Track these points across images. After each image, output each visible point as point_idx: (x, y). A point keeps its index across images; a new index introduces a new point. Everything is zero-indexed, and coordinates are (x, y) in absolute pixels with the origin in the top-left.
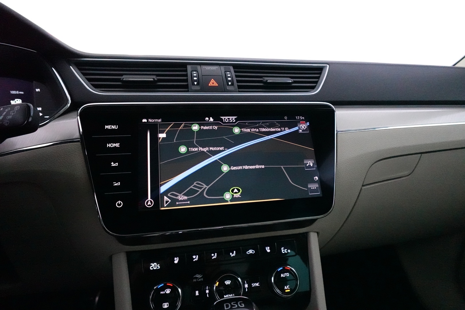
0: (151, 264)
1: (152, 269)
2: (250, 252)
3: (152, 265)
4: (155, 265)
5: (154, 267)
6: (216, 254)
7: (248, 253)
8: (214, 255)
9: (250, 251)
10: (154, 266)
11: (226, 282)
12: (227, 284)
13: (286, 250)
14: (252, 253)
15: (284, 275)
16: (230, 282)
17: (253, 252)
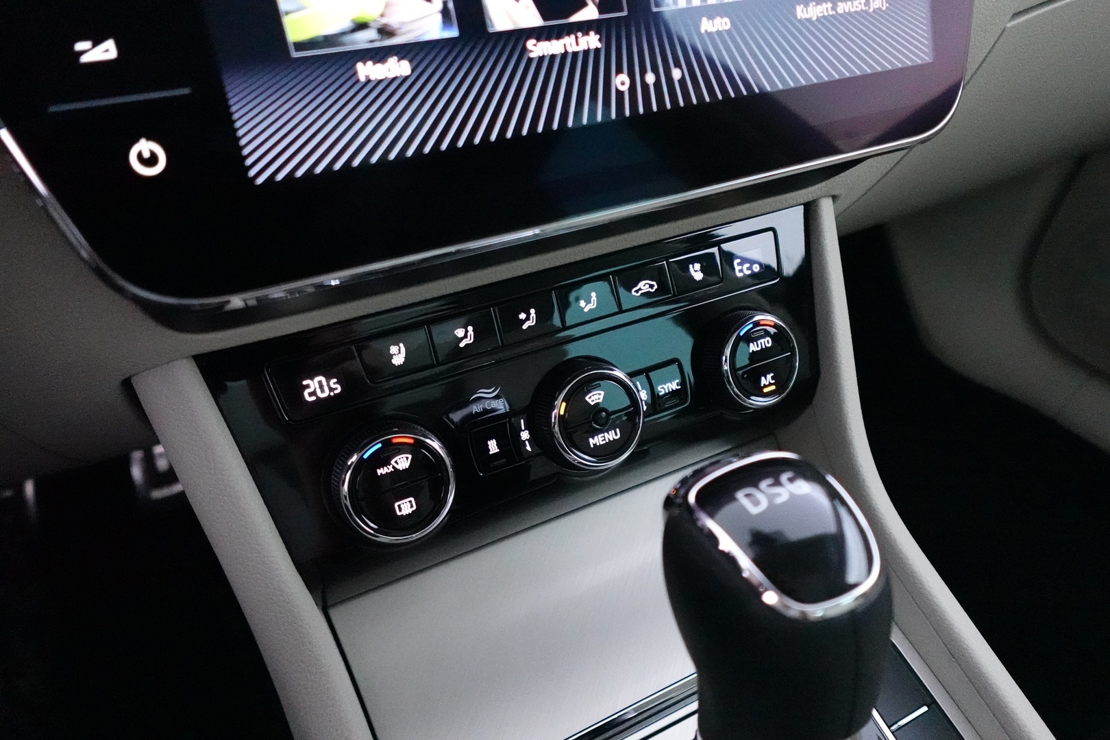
0: (305, 383)
1: (314, 398)
2: (642, 288)
3: (308, 386)
4: (320, 382)
5: (318, 391)
6: (533, 311)
7: (637, 291)
8: (528, 314)
9: (641, 285)
10: (317, 386)
11: (590, 398)
12: (592, 403)
13: (748, 265)
14: (650, 290)
15: (758, 346)
16: (602, 397)
17: (651, 286)
